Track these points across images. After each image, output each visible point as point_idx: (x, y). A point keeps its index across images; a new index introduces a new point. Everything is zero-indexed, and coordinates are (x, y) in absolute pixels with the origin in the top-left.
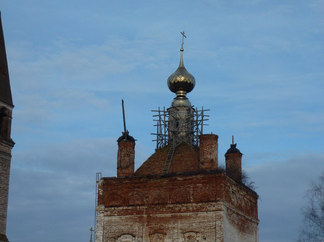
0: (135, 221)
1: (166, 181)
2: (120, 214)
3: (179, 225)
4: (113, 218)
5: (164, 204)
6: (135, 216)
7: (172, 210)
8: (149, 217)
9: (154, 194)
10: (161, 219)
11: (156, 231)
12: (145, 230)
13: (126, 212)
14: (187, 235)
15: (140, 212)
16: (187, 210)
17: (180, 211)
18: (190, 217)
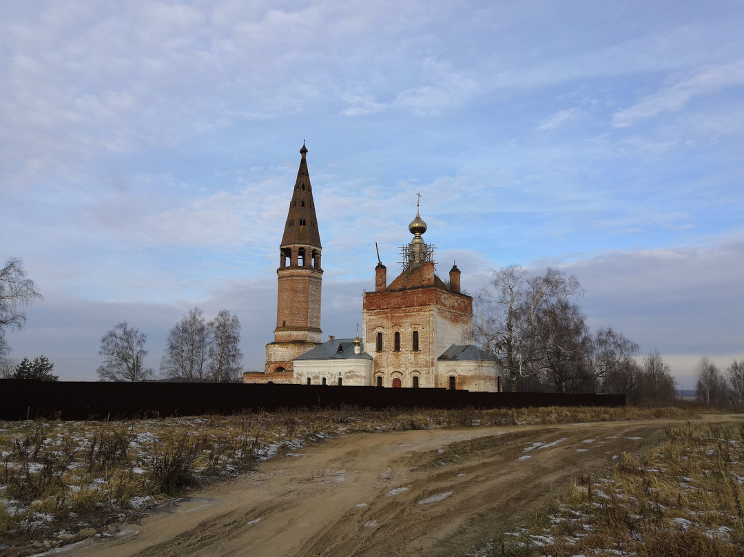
0: (384, 318)
1: (401, 293)
2: (376, 314)
3: (409, 320)
4: (372, 317)
5: (400, 308)
6: (384, 316)
7: (405, 312)
8: (392, 316)
9: (394, 302)
10: (399, 316)
11: (396, 325)
12: (390, 324)
13: (379, 313)
14: (413, 326)
15: (387, 313)
16: (413, 311)
17: (409, 312)
18: (415, 315)
